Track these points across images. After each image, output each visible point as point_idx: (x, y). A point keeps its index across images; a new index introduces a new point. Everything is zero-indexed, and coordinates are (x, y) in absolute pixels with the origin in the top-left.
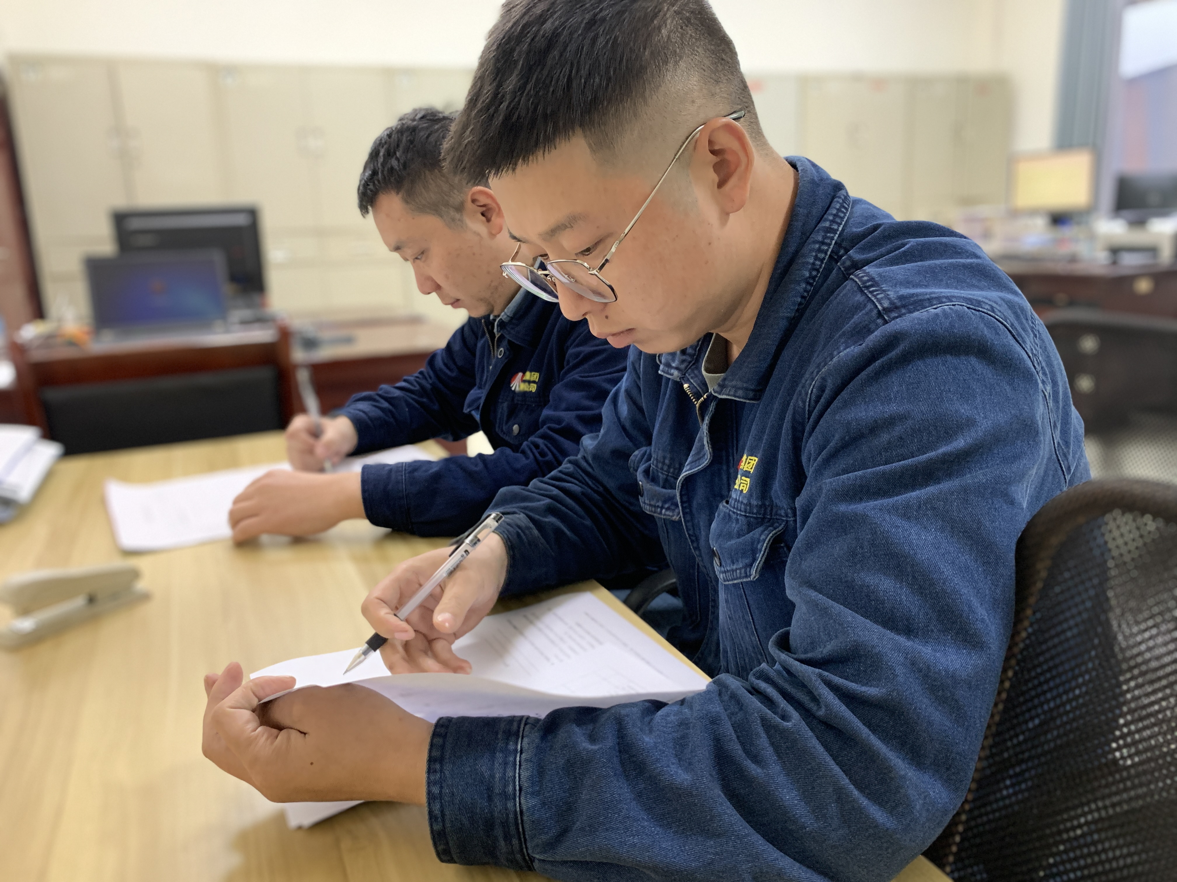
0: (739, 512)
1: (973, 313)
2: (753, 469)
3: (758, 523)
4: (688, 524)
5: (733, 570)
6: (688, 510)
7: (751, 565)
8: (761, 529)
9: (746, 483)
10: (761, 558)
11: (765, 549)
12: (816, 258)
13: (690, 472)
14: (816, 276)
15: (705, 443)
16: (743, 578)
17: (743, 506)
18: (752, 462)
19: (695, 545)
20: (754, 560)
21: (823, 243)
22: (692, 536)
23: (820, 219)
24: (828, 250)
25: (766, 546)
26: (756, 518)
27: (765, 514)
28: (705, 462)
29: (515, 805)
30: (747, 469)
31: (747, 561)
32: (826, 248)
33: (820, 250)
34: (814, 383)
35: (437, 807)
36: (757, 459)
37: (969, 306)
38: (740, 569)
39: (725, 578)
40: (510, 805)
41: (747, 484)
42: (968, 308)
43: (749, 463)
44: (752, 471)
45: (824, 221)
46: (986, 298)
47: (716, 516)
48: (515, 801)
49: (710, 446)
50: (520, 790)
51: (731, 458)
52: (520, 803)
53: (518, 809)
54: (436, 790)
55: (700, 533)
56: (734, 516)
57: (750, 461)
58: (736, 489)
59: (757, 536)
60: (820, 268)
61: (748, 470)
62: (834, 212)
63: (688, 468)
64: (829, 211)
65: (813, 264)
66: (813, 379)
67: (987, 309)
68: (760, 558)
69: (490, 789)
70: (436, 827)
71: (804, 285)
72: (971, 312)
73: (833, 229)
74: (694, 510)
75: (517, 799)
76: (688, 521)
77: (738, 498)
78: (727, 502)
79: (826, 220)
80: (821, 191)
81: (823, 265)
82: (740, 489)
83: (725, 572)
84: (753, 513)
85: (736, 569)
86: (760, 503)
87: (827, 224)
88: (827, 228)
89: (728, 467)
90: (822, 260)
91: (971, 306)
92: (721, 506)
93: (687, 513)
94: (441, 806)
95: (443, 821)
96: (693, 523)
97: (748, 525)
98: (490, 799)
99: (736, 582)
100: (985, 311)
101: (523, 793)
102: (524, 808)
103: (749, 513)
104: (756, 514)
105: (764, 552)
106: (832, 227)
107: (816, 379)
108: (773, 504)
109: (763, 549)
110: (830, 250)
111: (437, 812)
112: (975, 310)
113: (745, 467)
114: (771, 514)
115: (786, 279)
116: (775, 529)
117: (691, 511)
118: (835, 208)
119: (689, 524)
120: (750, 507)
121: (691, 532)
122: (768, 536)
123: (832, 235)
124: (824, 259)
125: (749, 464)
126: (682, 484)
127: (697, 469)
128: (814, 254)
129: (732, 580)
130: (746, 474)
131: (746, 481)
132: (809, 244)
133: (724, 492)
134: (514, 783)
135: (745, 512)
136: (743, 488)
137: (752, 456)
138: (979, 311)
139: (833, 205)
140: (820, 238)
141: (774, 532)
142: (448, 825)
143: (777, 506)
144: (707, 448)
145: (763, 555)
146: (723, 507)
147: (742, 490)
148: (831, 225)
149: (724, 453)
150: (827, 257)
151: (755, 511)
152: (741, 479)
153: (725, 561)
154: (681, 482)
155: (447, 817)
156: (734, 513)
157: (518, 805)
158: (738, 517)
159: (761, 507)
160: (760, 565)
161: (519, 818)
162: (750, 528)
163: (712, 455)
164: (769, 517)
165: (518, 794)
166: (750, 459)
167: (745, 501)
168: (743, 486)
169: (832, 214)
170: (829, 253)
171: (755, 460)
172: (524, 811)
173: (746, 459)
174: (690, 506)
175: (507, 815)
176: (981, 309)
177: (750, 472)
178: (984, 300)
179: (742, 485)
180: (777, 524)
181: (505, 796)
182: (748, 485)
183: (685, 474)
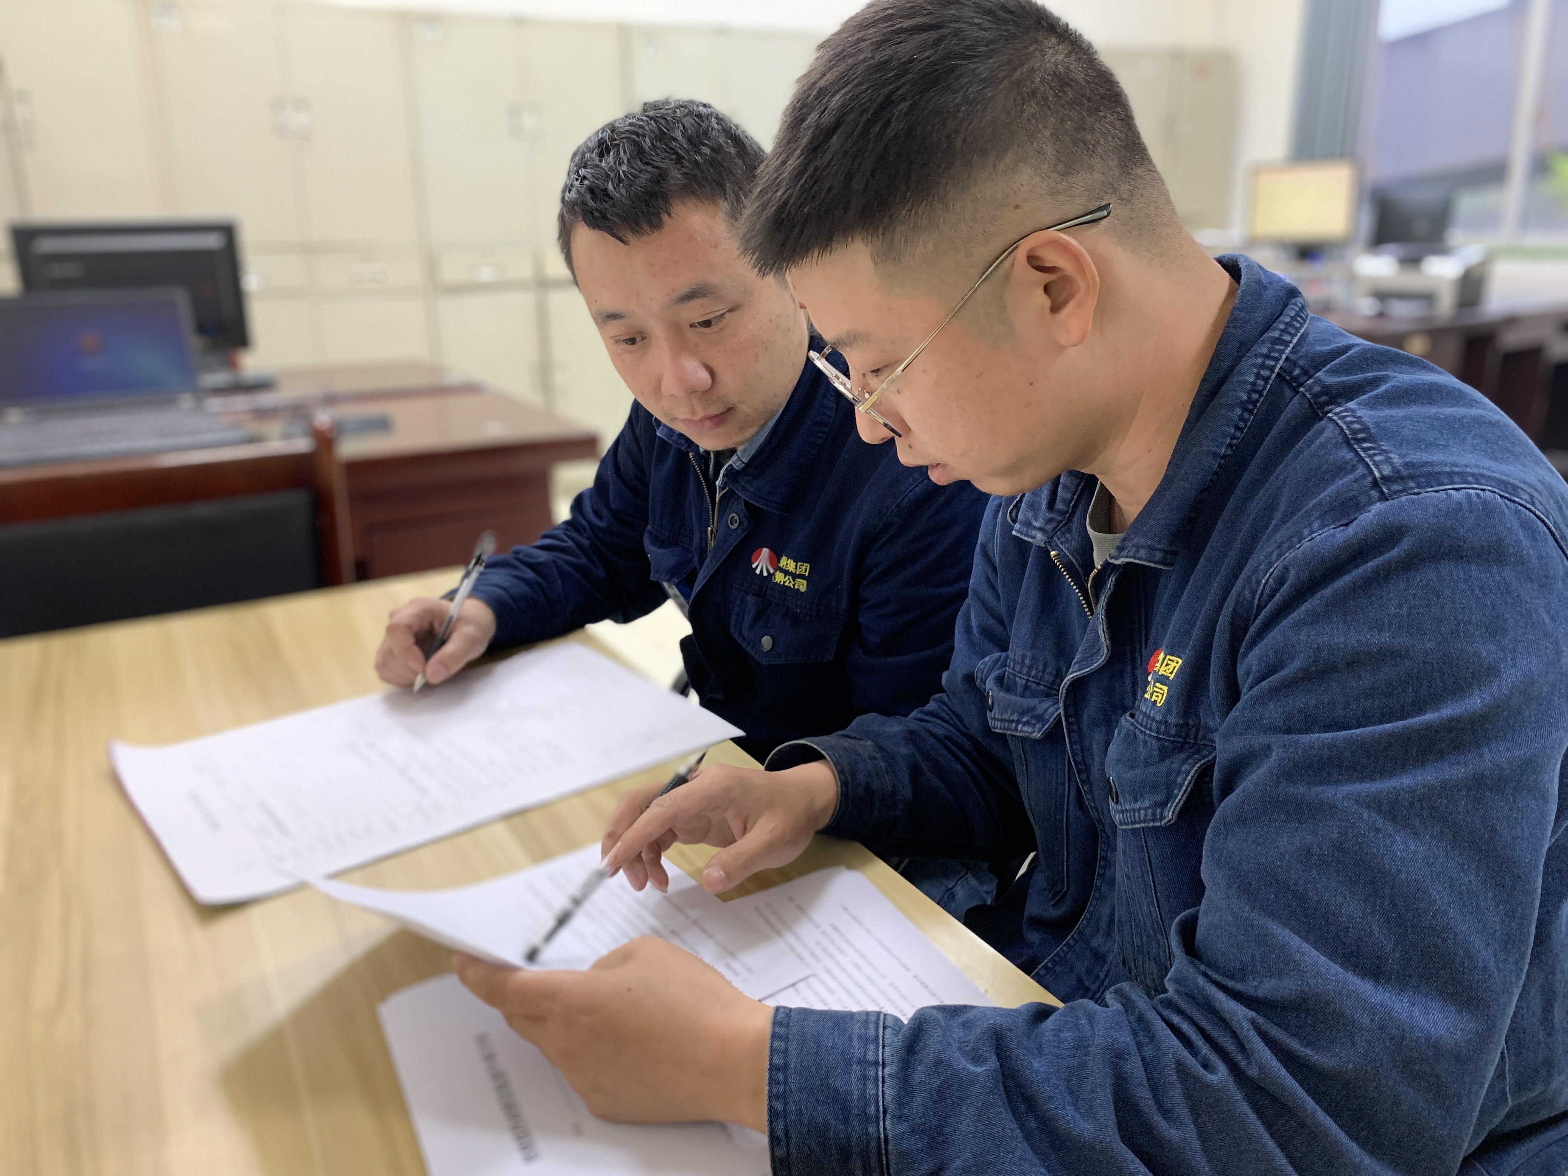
0: (1148, 732)
1: (1506, 505)
2: (1174, 674)
3: (1174, 749)
4: (1074, 747)
5: (1134, 810)
6: (1075, 727)
7: (1164, 804)
8: (1183, 756)
9: (1162, 692)
10: (1183, 796)
11: (1189, 784)
12: (1258, 376)
13: (1079, 673)
14: (1257, 401)
15: (1101, 632)
16: (1150, 821)
17: (1154, 724)
18: (1173, 664)
19: (1084, 777)
20: (1169, 797)
21: (1268, 357)
22: (1081, 764)
23: (1267, 328)
24: (1275, 366)
25: (1191, 780)
26: (1173, 742)
27: (1187, 736)
28: (1100, 660)
29: (878, 1131)
30: (1164, 673)
31: (1159, 798)
32: (1273, 363)
33: (1262, 366)
34: (1271, 570)
35: (780, 1127)
36: (1180, 661)
37: (1502, 493)
38: (1146, 809)
39: (1122, 820)
40: (871, 1129)
41: (1163, 694)
42: (1501, 496)
43: (1167, 665)
44: (1172, 677)
45: (1272, 330)
46: (1525, 483)
47: (1116, 735)
48: (878, 1125)
49: (1107, 636)
50: (885, 1112)
51: (1138, 655)
52: (885, 1128)
53: (882, 1136)
54: (779, 1106)
55: (1093, 759)
56: (1141, 736)
57: (1169, 662)
58: (1146, 699)
59: (1175, 766)
60: (1264, 389)
61: (1166, 674)
62: (1288, 320)
63: (1076, 667)
64: (1281, 319)
65: (1254, 384)
66: (1271, 565)
67: (1526, 501)
68: (1180, 796)
69: (845, 1109)
70: (780, 1152)
71: (1239, 411)
72: (1505, 502)
73: (1285, 341)
74: (1085, 728)
75: (881, 1123)
76: (1076, 743)
77: (1148, 712)
78: (1132, 716)
79: (1276, 329)
80: (1270, 294)
81: (1268, 386)
82: (1152, 700)
83: (1122, 812)
84: (1169, 735)
85: (1140, 809)
86: (1181, 722)
87: (1276, 334)
88: (1276, 339)
89: (1134, 667)
90: (1266, 379)
91: (1506, 495)
92: (1122, 721)
93: (1073, 731)
94: (786, 1126)
95: (788, 1144)
96: (1082, 745)
97: (1161, 751)
98: (846, 1121)
99: (1137, 826)
100: (1523, 503)
101: (888, 1116)
102: (890, 1134)
103: (1164, 734)
104: (1174, 736)
105: (1187, 788)
106: (1284, 338)
107: (1275, 565)
108: (1200, 724)
109: (1186, 783)
110: (1278, 366)
111: (780, 1133)
112: (1509, 500)
113: (1161, 669)
114: (1196, 738)
115: (1215, 401)
116: (1203, 758)
117: (1080, 728)
118: (1288, 315)
119: (1077, 747)
120: (1166, 727)
121: (1079, 759)
122: (1194, 766)
123: (1282, 348)
124: (1269, 377)
125: (1168, 667)
126: (1067, 690)
127: (1089, 669)
128: (1255, 370)
129: (1132, 823)
130: (1163, 680)
131: (1161, 689)
132: (1250, 357)
133: (1128, 702)
134: (877, 1101)
135: (1158, 732)
136: (1156, 699)
137: (1172, 655)
138: (1514, 502)
139: (1286, 311)
140: (1265, 351)
141: (1203, 761)
142: (794, 1151)
143: (1206, 727)
144: (1103, 640)
145: (1185, 791)
146: (1125, 721)
147: (1155, 701)
148: (1281, 335)
149: (1128, 649)
150: (1274, 375)
151: (1173, 732)
152: (1154, 686)
153: (1124, 796)
154: (1066, 686)
155: (793, 1141)
156: (1141, 731)
157: (882, 1130)
158: (1147, 738)
159: (1182, 726)
160: (1180, 805)
161: (883, 1146)
162: (1164, 754)
163: (1110, 649)
164: (1192, 741)
165: (882, 1118)
166: (1170, 660)
167: (1159, 718)
168: (1158, 696)
169: (1283, 322)
170: (1277, 370)
171: (1177, 662)
172: (889, 1138)
173: (1164, 659)
174: (1078, 722)
175: (868, 1142)
176: (1517, 500)
177: (1169, 677)
178: (1522, 485)
179: (1155, 694)
180: (1205, 752)
181: (865, 1118)
182: (1165, 695)
183: (1071, 676)
